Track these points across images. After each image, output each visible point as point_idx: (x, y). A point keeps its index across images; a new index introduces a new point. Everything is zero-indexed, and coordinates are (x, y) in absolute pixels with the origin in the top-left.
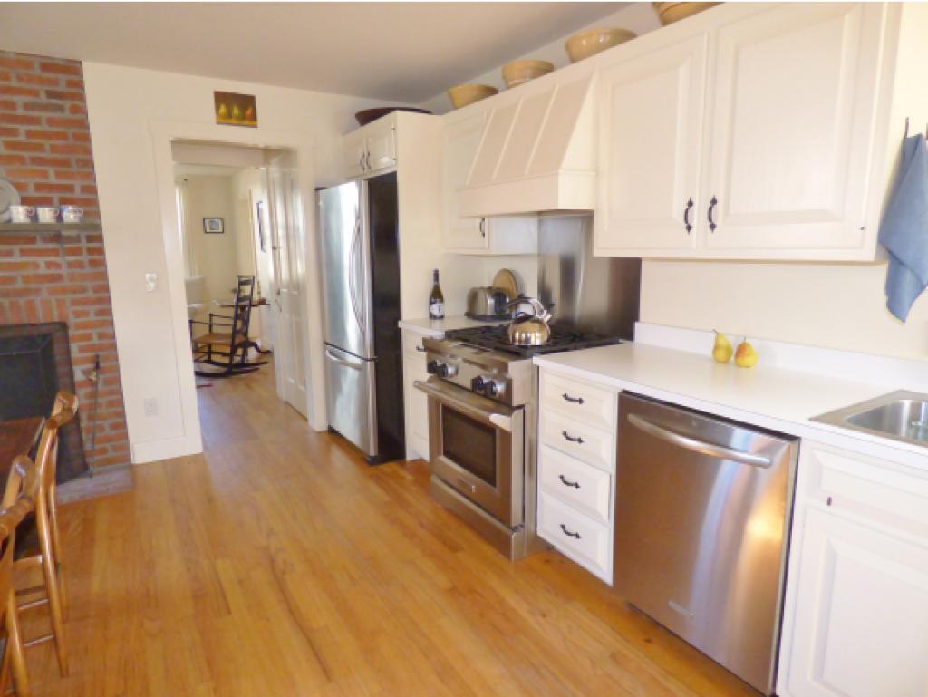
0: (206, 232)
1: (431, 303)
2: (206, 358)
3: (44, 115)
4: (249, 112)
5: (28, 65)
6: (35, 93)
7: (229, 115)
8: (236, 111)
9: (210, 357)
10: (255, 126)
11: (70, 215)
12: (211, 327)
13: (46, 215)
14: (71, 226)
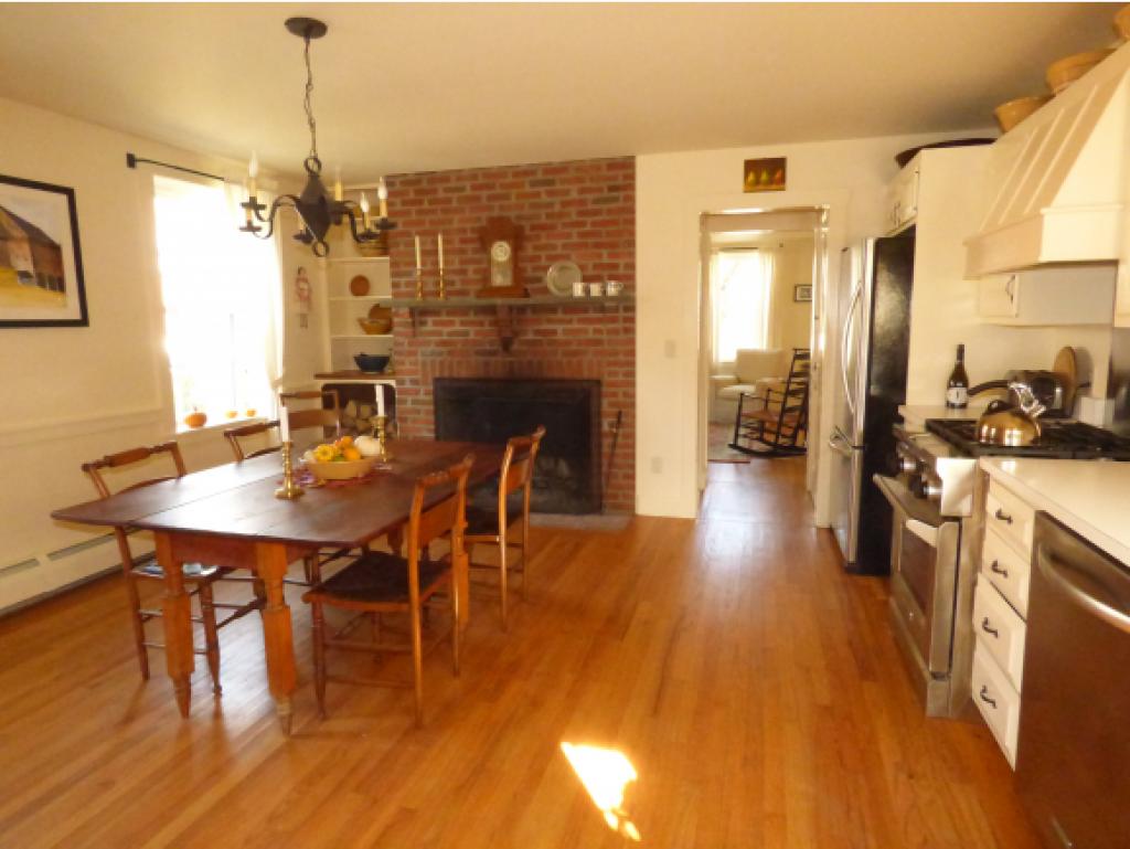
0: (796, 301)
1: (949, 387)
2: (757, 435)
3: (604, 207)
4: (778, 176)
5: (598, 168)
6: (600, 190)
7: (757, 182)
8: (764, 177)
9: (762, 435)
10: (783, 189)
11: (612, 289)
12: (767, 401)
13: (595, 289)
14: (612, 298)
